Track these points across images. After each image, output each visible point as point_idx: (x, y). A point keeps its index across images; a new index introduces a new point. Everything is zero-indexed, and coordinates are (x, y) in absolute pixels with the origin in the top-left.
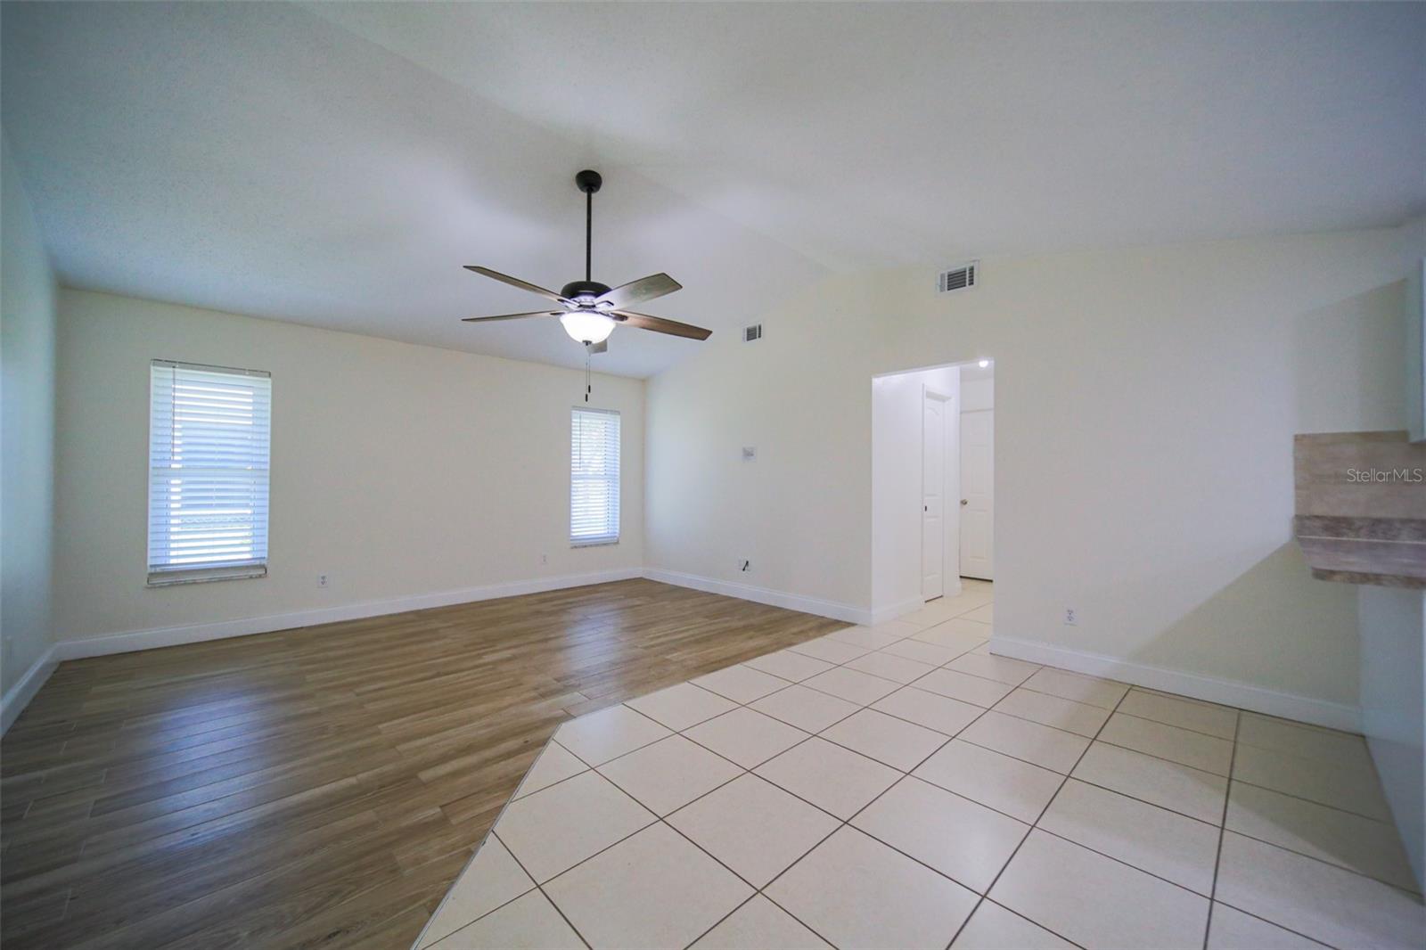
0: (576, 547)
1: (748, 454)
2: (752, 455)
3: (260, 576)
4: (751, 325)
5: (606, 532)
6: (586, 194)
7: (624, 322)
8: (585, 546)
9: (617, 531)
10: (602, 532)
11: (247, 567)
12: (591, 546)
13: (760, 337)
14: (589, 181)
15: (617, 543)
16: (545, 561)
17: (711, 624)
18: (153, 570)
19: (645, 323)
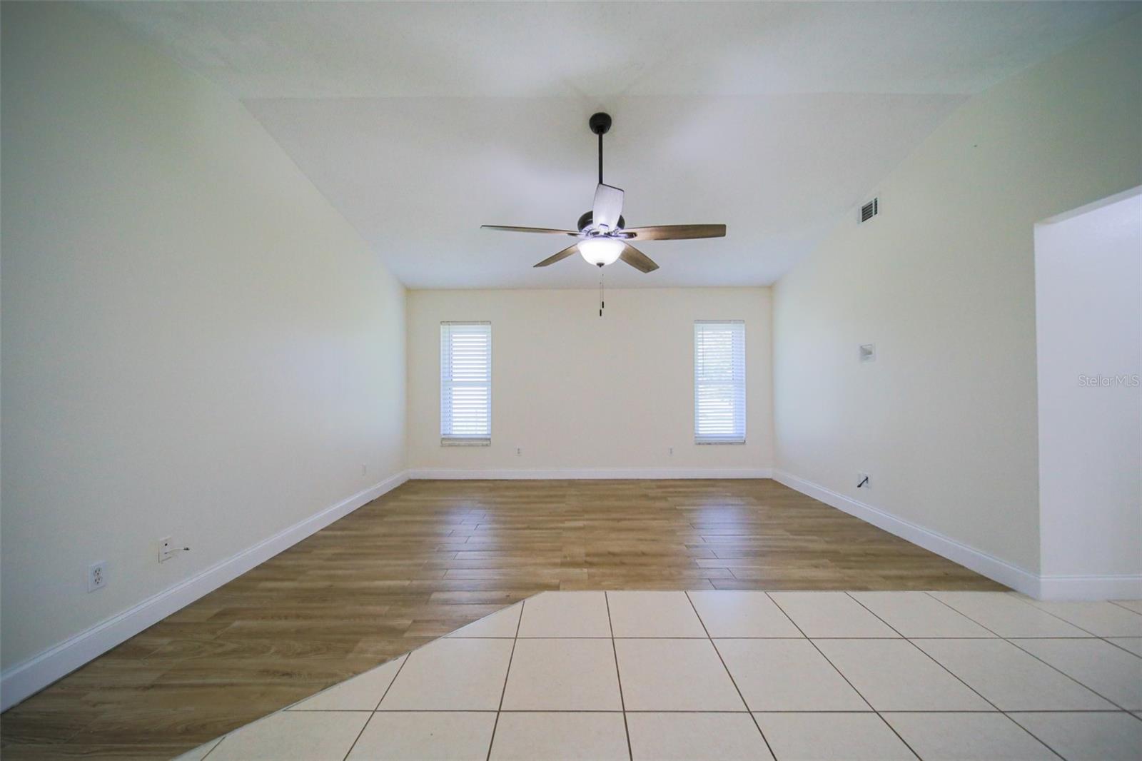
0: (699, 444)
1: (866, 353)
2: (870, 353)
3: (487, 445)
4: (865, 203)
5: (735, 432)
6: (597, 136)
7: (634, 239)
8: (710, 444)
9: (744, 432)
10: (731, 432)
11: (481, 439)
12: (716, 444)
13: (876, 213)
14: (600, 123)
15: (744, 443)
16: (671, 453)
17: (793, 540)
18: (443, 437)
19: (658, 234)
